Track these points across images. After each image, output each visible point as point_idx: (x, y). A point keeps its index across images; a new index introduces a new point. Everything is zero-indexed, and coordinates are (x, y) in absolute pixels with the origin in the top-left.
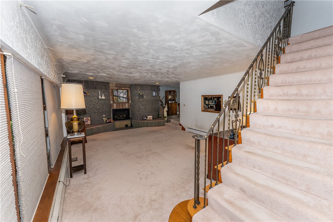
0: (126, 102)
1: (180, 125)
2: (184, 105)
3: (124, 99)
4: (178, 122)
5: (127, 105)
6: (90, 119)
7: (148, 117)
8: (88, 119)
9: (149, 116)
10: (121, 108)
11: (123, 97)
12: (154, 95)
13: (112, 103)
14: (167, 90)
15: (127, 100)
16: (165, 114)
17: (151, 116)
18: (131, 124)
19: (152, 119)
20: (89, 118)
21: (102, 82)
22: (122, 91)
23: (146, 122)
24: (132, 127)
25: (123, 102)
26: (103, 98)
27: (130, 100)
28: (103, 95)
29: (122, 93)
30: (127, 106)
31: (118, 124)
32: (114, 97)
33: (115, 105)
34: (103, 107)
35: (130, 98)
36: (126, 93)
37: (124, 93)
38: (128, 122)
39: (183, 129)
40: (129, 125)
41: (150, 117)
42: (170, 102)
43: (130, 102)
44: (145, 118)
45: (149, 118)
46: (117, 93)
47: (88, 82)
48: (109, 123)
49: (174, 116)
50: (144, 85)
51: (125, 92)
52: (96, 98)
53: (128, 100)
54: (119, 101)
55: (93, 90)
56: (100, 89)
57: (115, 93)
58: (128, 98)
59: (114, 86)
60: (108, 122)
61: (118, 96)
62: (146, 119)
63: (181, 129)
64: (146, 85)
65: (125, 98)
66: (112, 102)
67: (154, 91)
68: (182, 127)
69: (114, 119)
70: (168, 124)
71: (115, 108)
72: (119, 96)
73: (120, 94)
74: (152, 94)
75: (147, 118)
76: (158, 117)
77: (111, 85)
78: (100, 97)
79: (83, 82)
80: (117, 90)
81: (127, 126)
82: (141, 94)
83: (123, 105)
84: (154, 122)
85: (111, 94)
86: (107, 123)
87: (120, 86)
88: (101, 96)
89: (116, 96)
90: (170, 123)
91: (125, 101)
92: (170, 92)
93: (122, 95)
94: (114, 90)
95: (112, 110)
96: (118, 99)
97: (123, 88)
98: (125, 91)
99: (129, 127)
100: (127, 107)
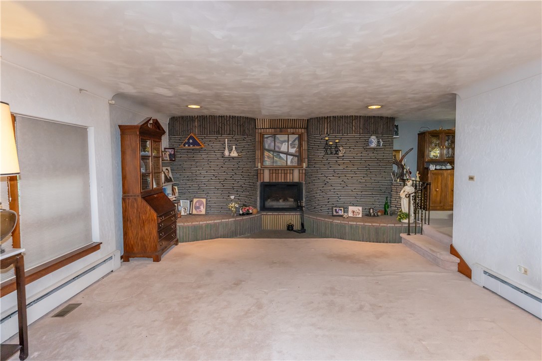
0: (294, 164)
1: (453, 251)
2: (471, 178)
3: (290, 158)
4: (445, 239)
5: (296, 172)
6: (206, 202)
7: (351, 208)
8: (202, 203)
9: (353, 205)
10: (281, 179)
11: (287, 154)
12: (373, 145)
13: (259, 167)
14: (422, 130)
15: (296, 159)
17: (361, 208)
18: (302, 225)
19: (360, 216)
20: (204, 200)
21: (234, 117)
22: (285, 137)
23: (337, 225)
24: (302, 231)
25: (287, 167)
26: (234, 154)
27: (306, 160)
28: (234, 147)
29: (284, 141)
30: (296, 177)
31: (270, 220)
32: (266, 153)
33: (267, 172)
34: (235, 177)
35: (305, 155)
36: (297, 142)
37: (290, 142)
38: (293, 218)
39: (465, 270)
40: (297, 226)
41: (355, 211)
42: (432, 167)
43: (305, 165)
44: (341, 213)
45: (353, 212)
46: (273, 144)
47: (206, 118)
48: (243, 214)
49: (435, 214)
50: (342, 117)
51: (294, 141)
52: (219, 155)
53: (300, 161)
54: (276, 162)
55: (213, 137)
56: (228, 132)
57: (268, 143)
58: (299, 157)
59: (267, 126)
60: (241, 212)
61: (274, 151)
62: (342, 216)
63: (456, 268)
64: (346, 117)
65: (291, 155)
66: (259, 164)
67: (375, 133)
68: (458, 260)
69: (264, 208)
70: (413, 238)
71: (267, 179)
72: (277, 149)
73: (279, 145)
74: (367, 142)
75: (346, 211)
76: (385, 213)
77: (259, 125)
78: (227, 153)
79: (196, 120)
80: (274, 136)
81: (290, 228)
82: (331, 143)
83: (286, 174)
84: (364, 227)
85: (258, 145)
86: (240, 215)
87: (281, 126)
88: (230, 150)
89: (269, 151)
90: (418, 235)
91: (292, 162)
92: (435, 134)
93: (284, 148)
94: (266, 136)
95: (259, 183)
96: (275, 158)
97: (289, 130)
98: (293, 137)
99: (295, 231)
100: (296, 180)
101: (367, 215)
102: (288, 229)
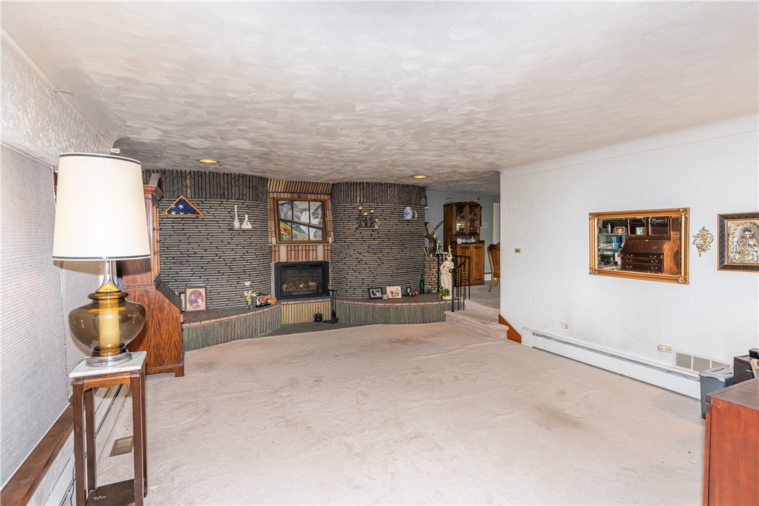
0: (318, 239)
1: (502, 321)
2: (517, 251)
3: (312, 231)
4: (490, 311)
5: (320, 248)
6: (206, 293)
7: (389, 289)
8: (200, 294)
9: (390, 285)
10: (302, 259)
11: (309, 226)
12: (409, 217)
13: (274, 243)
14: (449, 201)
15: (320, 232)
16: (447, 281)
17: (399, 288)
18: (334, 314)
19: (400, 296)
20: (203, 291)
21: (244, 176)
22: (304, 205)
23: (380, 308)
24: (334, 321)
25: (309, 242)
26: (247, 225)
27: (332, 233)
28: (246, 216)
29: (305, 210)
30: (319, 254)
31: (293, 311)
32: (282, 225)
33: (283, 249)
34: (247, 257)
35: (330, 227)
36: (320, 211)
37: (311, 211)
38: (322, 306)
39: (514, 336)
40: (327, 316)
41: (394, 291)
42: (459, 241)
43: (330, 240)
44: (378, 295)
45: (392, 293)
46: (290, 213)
47: (203, 176)
48: (261, 306)
49: (474, 289)
50: (376, 184)
51: (317, 209)
52: (225, 227)
53: (325, 235)
54: (296, 236)
55: (215, 202)
56: (237, 197)
57: (285, 211)
58: (323, 229)
59: (281, 188)
60: (258, 303)
61: (292, 222)
62: (381, 298)
63: (505, 336)
64: (381, 184)
65: (314, 227)
66: (274, 239)
67: (409, 204)
68: (507, 328)
69: (282, 296)
70: (456, 315)
71: (283, 259)
72: (295, 220)
73: (298, 214)
74: (402, 214)
75: (384, 292)
76: (422, 291)
77: (271, 187)
78: (236, 224)
79: (188, 177)
80: (291, 201)
81: (318, 318)
82: (366, 214)
83: (307, 251)
84: (409, 308)
85: (271, 215)
86: (257, 306)
87: (300, 190)
88: (241, 221)
89: (286, 221)
90: (461, 311)
91: (315, 236)
92: (460, 207)
93: (304, 218)
94: (280, 202)
95: (272, 264)
96: (294, 231)
97: (309, 196)
98: (314, 205)
99: (324, 322)
100: (320, 258)
101: (405, 295)
102: (316, 320)
